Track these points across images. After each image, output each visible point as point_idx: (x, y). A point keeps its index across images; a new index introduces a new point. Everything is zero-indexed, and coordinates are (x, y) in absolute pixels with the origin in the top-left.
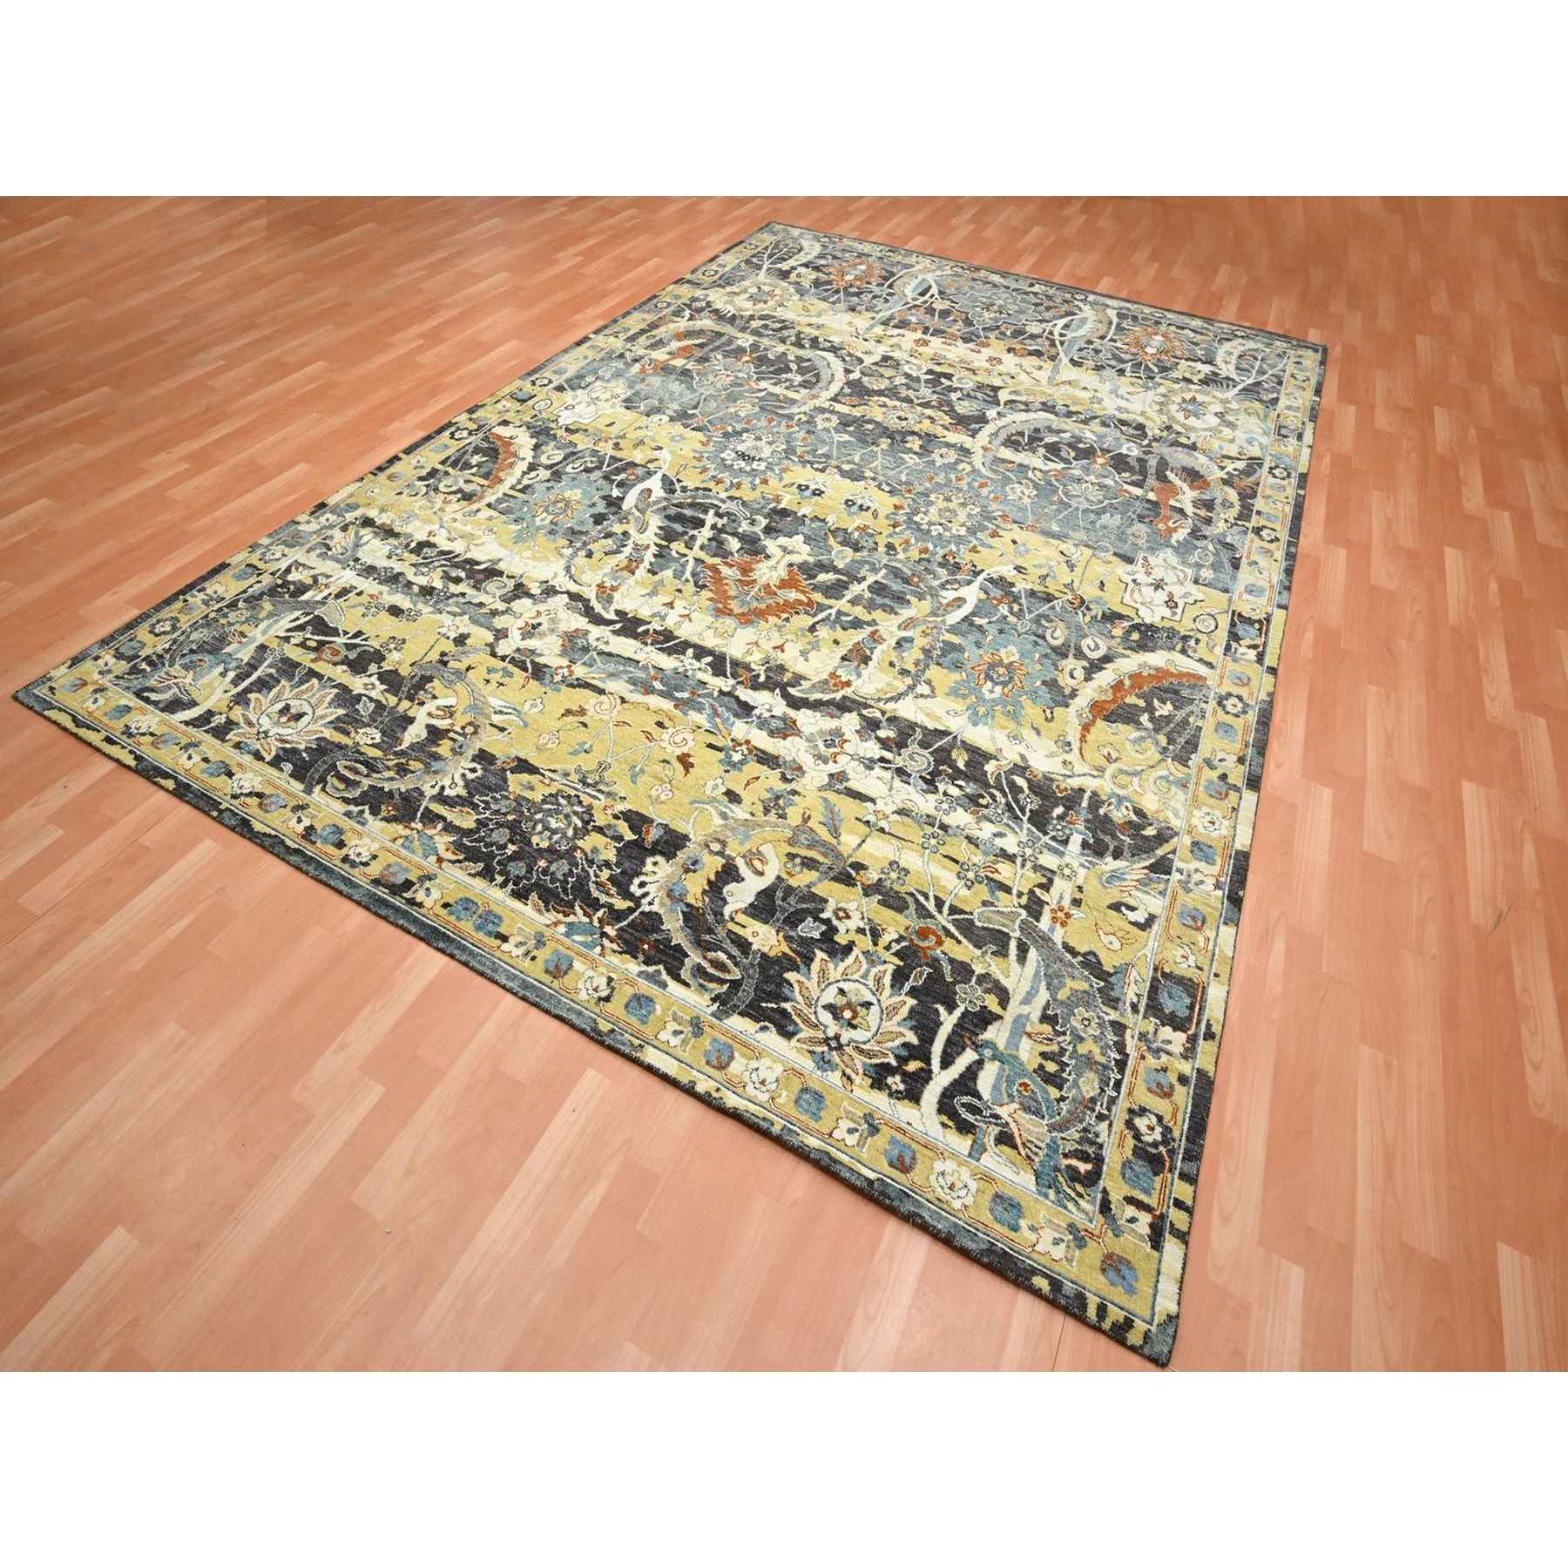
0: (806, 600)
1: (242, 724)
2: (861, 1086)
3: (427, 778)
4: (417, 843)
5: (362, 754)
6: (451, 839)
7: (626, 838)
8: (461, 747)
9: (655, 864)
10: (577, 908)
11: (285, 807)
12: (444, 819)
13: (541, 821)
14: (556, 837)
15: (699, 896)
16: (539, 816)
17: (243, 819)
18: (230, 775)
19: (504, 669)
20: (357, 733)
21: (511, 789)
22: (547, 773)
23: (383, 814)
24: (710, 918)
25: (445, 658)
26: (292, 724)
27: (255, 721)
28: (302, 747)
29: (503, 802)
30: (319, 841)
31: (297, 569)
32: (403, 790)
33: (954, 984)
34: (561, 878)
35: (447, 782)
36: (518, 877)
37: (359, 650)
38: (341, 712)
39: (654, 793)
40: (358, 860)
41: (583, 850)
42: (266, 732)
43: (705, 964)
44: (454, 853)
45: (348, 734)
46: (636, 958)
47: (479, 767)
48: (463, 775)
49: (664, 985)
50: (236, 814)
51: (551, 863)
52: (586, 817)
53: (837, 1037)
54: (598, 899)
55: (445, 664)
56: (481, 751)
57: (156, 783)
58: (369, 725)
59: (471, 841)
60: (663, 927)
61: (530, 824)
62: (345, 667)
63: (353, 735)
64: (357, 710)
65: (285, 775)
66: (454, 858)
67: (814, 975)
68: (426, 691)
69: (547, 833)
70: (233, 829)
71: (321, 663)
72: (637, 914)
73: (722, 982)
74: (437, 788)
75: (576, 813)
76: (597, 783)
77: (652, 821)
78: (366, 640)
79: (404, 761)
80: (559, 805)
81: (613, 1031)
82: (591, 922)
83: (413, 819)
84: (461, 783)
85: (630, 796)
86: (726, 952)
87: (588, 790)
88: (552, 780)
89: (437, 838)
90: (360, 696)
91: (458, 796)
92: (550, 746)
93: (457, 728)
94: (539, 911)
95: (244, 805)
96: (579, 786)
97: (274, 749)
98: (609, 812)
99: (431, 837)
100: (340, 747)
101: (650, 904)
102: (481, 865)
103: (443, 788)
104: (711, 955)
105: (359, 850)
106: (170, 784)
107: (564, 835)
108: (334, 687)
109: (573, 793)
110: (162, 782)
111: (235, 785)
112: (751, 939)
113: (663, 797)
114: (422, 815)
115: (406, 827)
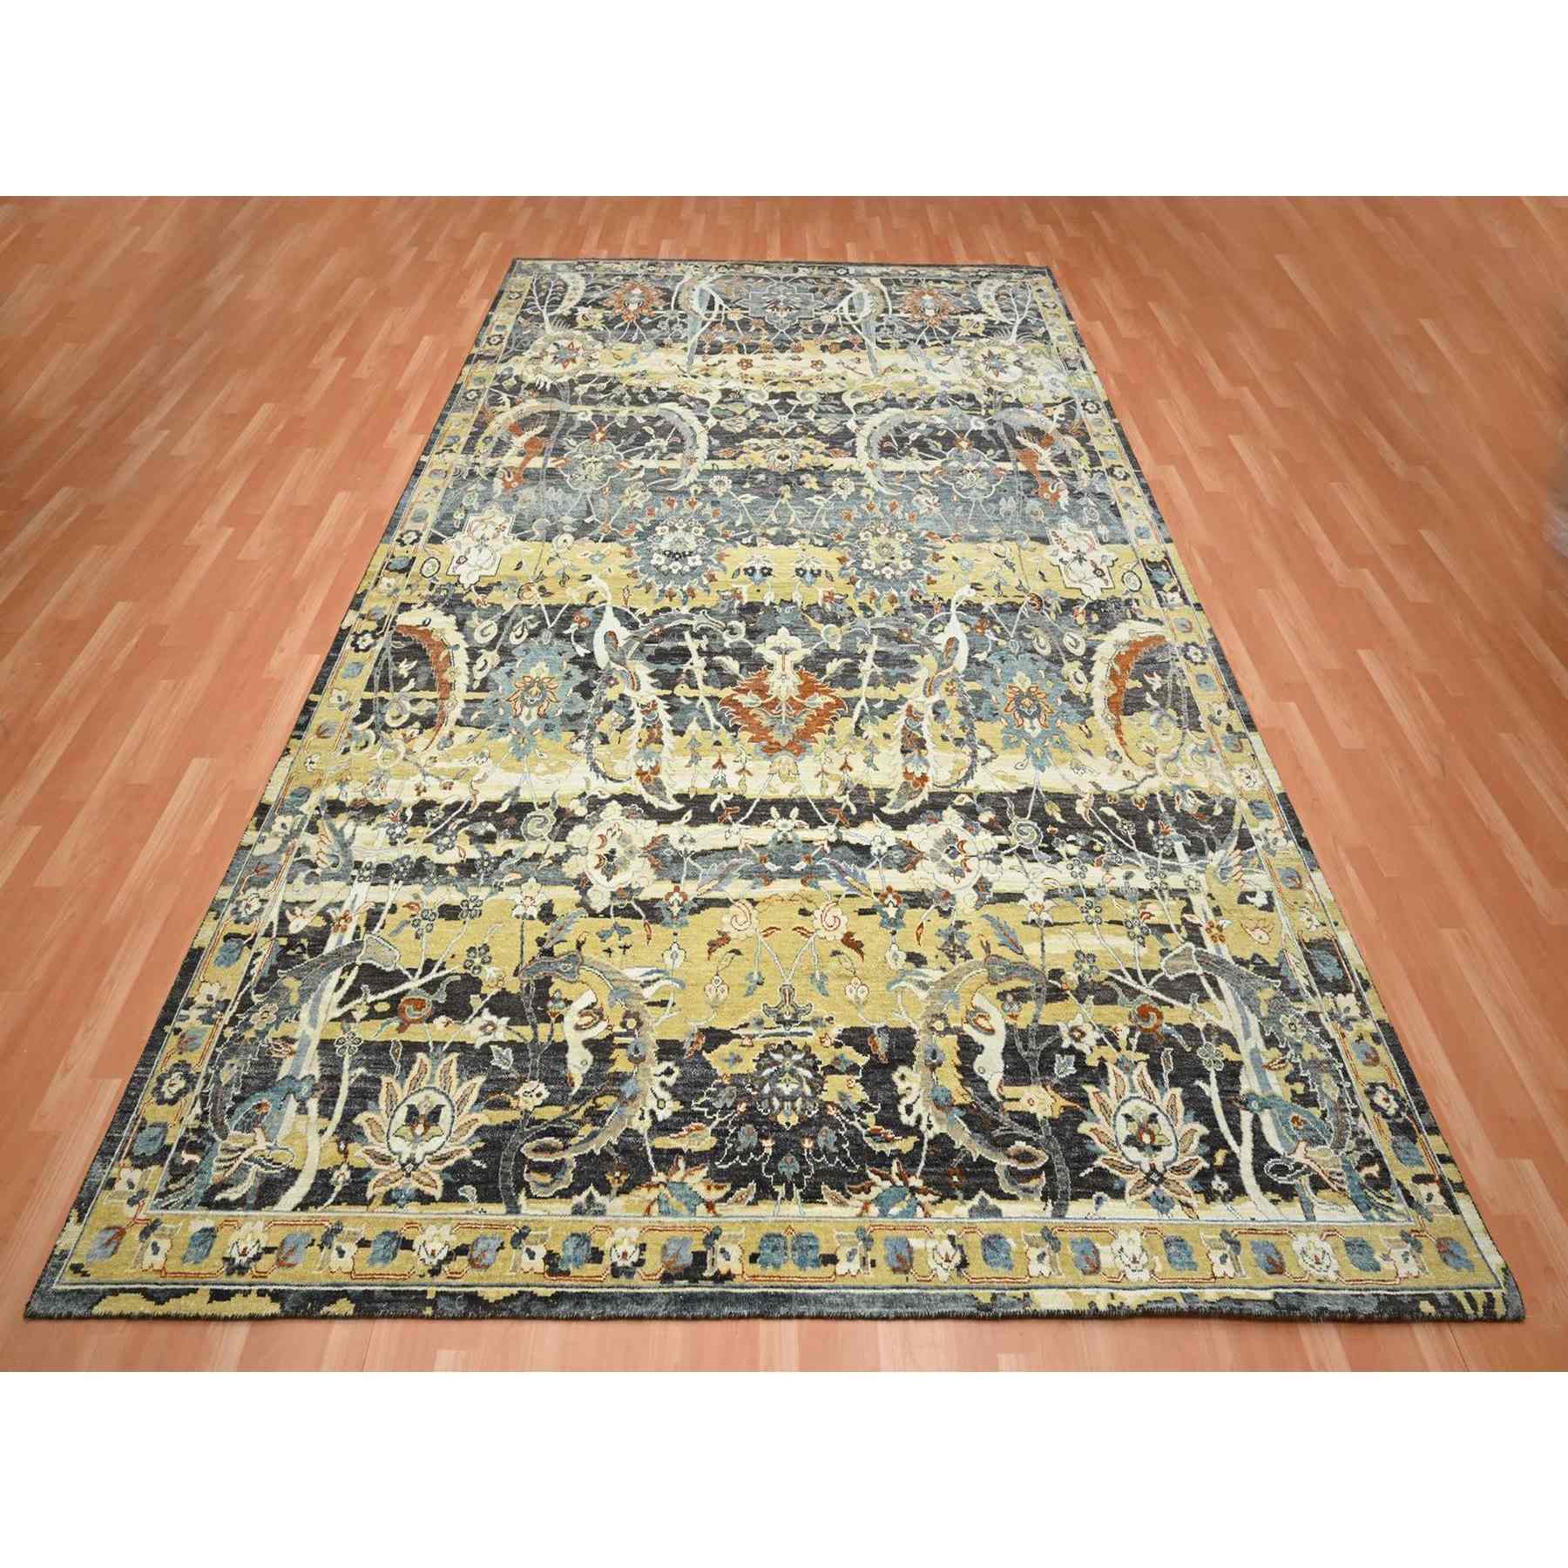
0: (832, 700)
1: (375, 1166)
2: (1201, 1208)
3: (628, 1110)
4: (673, 1200)
5: (539, 1122)
6: (704, 1172)
7: (861, 1064)
8: (636, 1050)
9: (903, 1077)
10: (871, 1176)
11: (502, 1247)
12: (679, 1151)
13: (772, 1093)
14: (798, 1103)
15: (962, 1090)
16: (767, 1089)
17: (467, 1295)
18: (407, 1245)
19: (615, 926)
20: (517, 1097)
21: (720, 1074)
22: (741, 1032)
23: (615, 1186)
24: (986, 1109)
25: (547, 946)
26: (433, 1129)
27: (386, 1152)
28: (467, 1154)
29: (723, 1094)
30: (571, 1267)
31: (293, 912)
32: (615, 1142)
33: (1193, 1051)
34: (835, 1150)
35: (652, 1103)
36: (795, 1175)
37: (443, 986)
38: (480, 1080)
39: (851, 996)
40: (628, 1263)
41: (831, 1103)
42: (411, 1160)
43: (1013, 1164)
44: (718, 1188)
45: (507, 1105)
46: (955, 1198)
47: (671, 1064)
48: (663, 1084)
49: (997, 1212)
50: (453, 1296)
51: (814, 1138)
52: (810, 1062)
53: (1153, 1169)
54: (882, 1153)
55: (549, 953)
56: (661, 1043)
57: (325, 1317)
58: (522, 1081)
59: (725, 1162)
60: (957, 1147)
61: (765, 1104)
62: (443, 1018)
63: (514, 1103)
64: (496, 1068)
65: (473, 1204)
66: (721, 1194)
67: (1099, 1115)
68: (553, 999)
69: (787, 1104)
70: (463, 1317)
71: (412, 1027)
72: (925, 1146)
73: (1035, 1174)
74: (647, 1116)
75: (798, 1063)
76: (795, 1016)
77: (871, 1030)
78: (442, 968)
79: (590, 1104)
80: (776, 1063)
81: (994, 1297)
82: (894, 1184)
83: (649, 1173)
84: (666, 1095)
85: (834, 1014)
86: (1022, 1139)
87: (793, 1030)
88: (751, 1037)
89: (687, 1180)
90: (486, 1046)
91: (675, 1114)
92: (722, 997)
93: (617, 1029)
94: (842, 1203)
95: (453, 1275)
96: (782, 1029)
97: (436, 1177)
98: (828, 1043)
99: (682, 1183)
100: (510, 1127)
101: (930, 1127)
102: (753, 1184)
103: (652, 1113)
104: (1012, 1149)
105: (620, 1249)
106: (343, 1306)
107: (803, 1095)
108: (448, 1052)
109: (781, 1041)
110: (332, 1309)
111: (423, 1255)
112: (1032, 1110)
113: (862, 997)
114: (655, 1160)
115: (649, 1187)
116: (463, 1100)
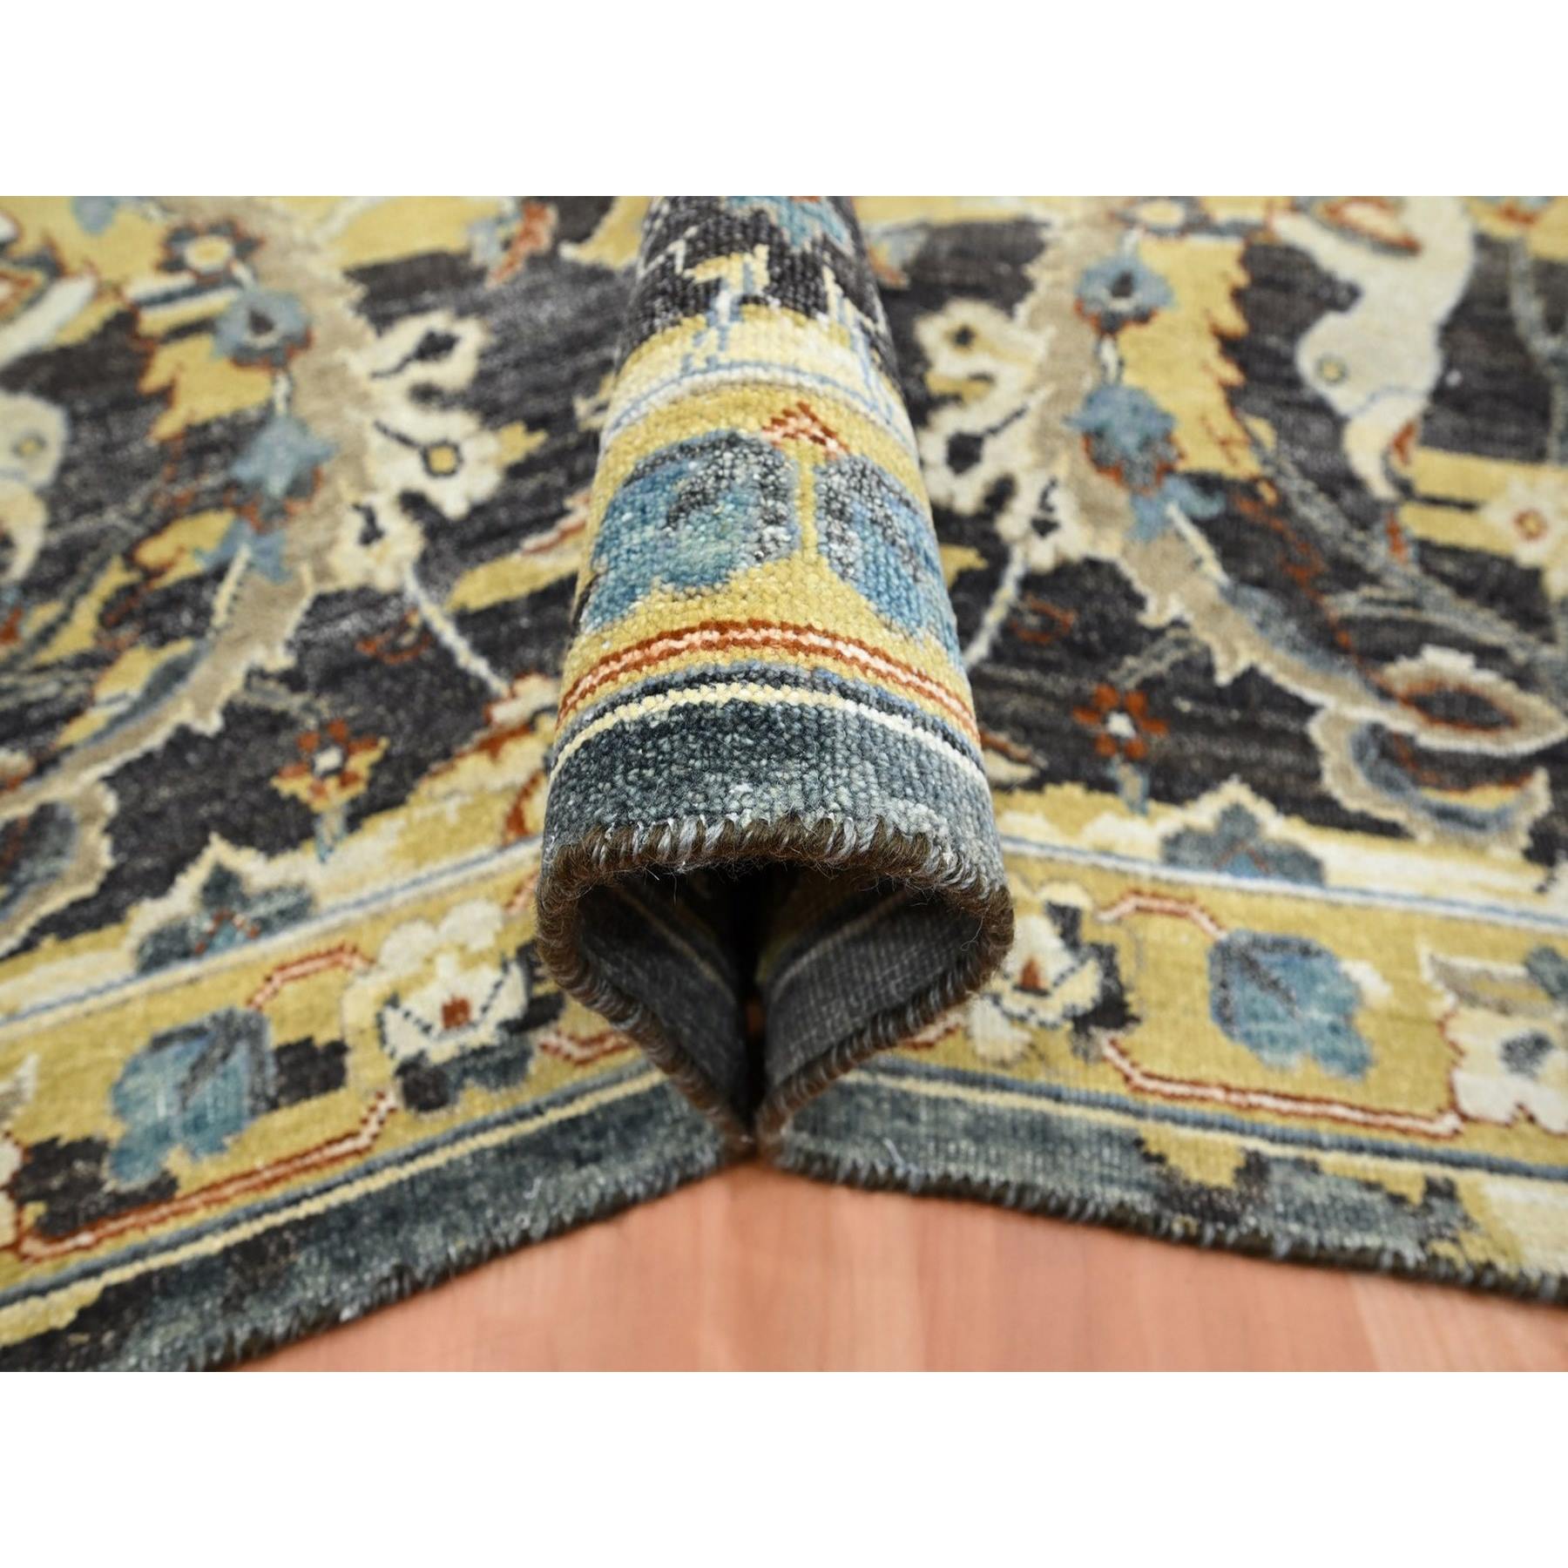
3: (299, 534)
8: (260, 323)
23: (333, 802)
30: (176, 1161)
32: (282, 660)
35: (406, 472)
40: (484, 1034)
47: (438, 322)
48: (425, 395)
74: (392, 521)
79: (114, 578)
83: (476, 698)
84: (457, 424)
91: (516, 472)
93: (145, 283)
105: (427, 1003)
114: (482, 648)
115: (492, 747)
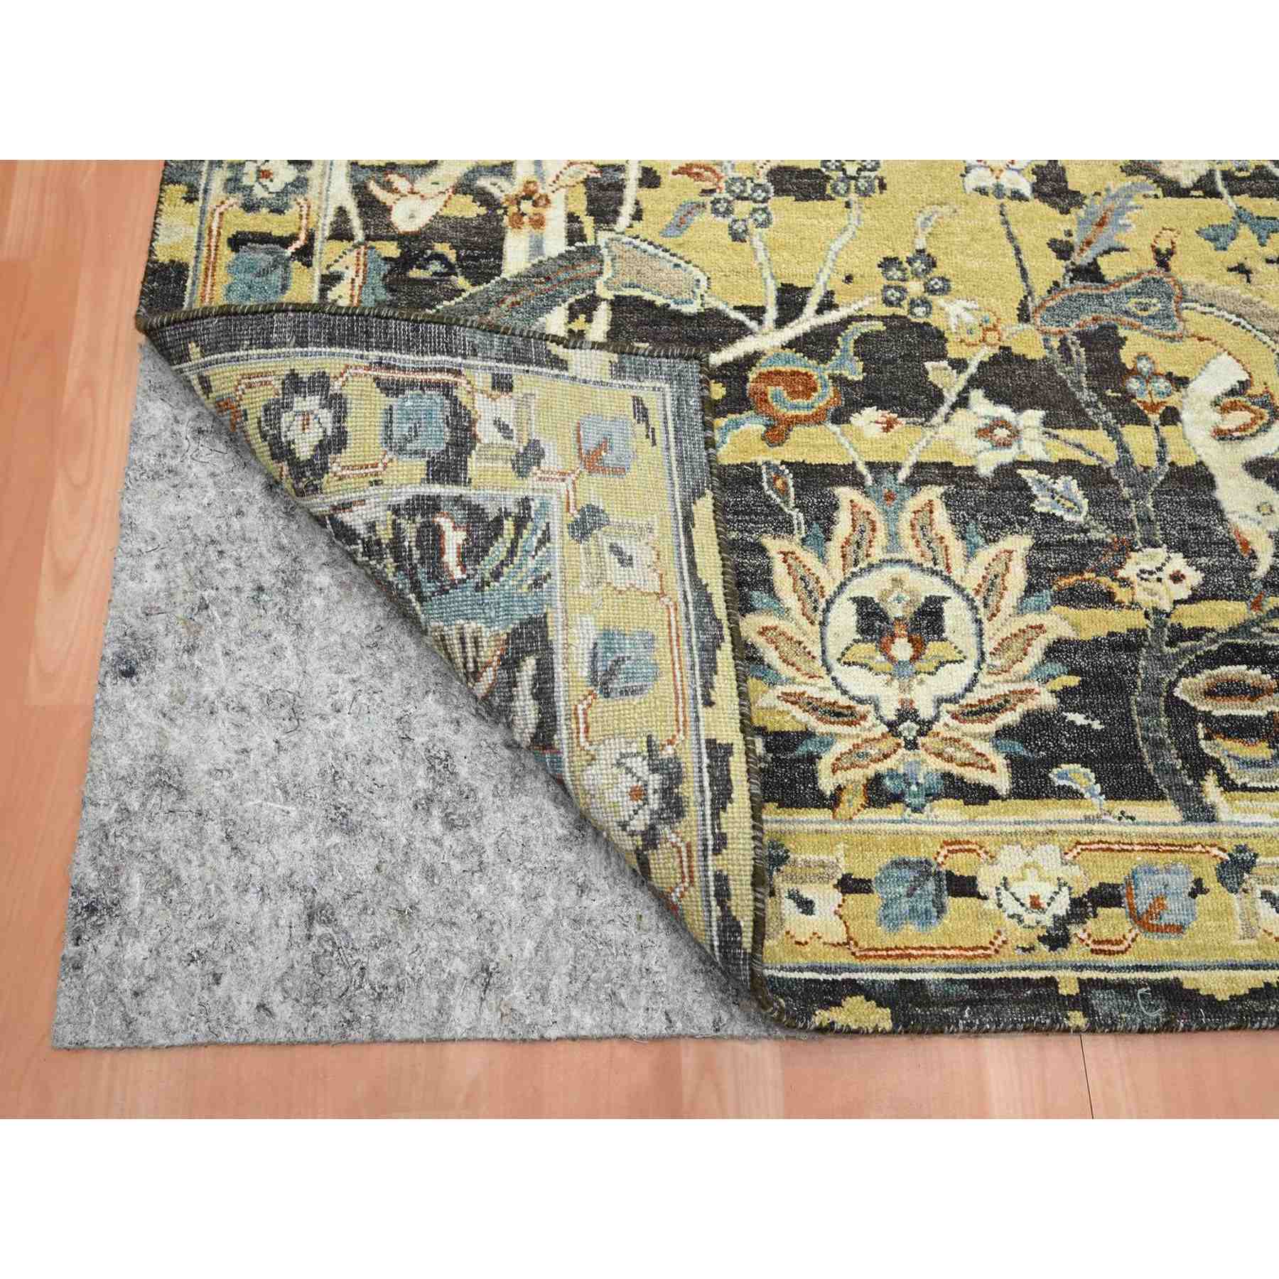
1: (821, 728)
5: (1197, 633)
11: (1198, 889)
17: (1157, 987)
18: (964, 887)
19: (1240, 216)
20: (1125, 582)
25: (1082, 259)
26: (933, 648)
27: (833, 696)
28: (1046, 700)
37: (847, 341)
38: (1019, 544)
42: (906, 713)
45: (1108, 599)
50: (1123, 988)
55: (1091, 273)
57: (827, 1030)
58: (1126, 549)
62: (871, 413)
63: (1122, 594)
64: (1047, 518)
65: (1096, 803)
68: (1135, 373)
70: (1167, 1027)
71: (798, 433)
78: (827, 304)
90: (1007, 473)
95: (1101, 946)
97: (984, 747)
100: (1128, 643)
106: (854, 1011)
108: (914, 483)
110: (838, 1016)
111: (1012, 907)
116: (992, 585)
